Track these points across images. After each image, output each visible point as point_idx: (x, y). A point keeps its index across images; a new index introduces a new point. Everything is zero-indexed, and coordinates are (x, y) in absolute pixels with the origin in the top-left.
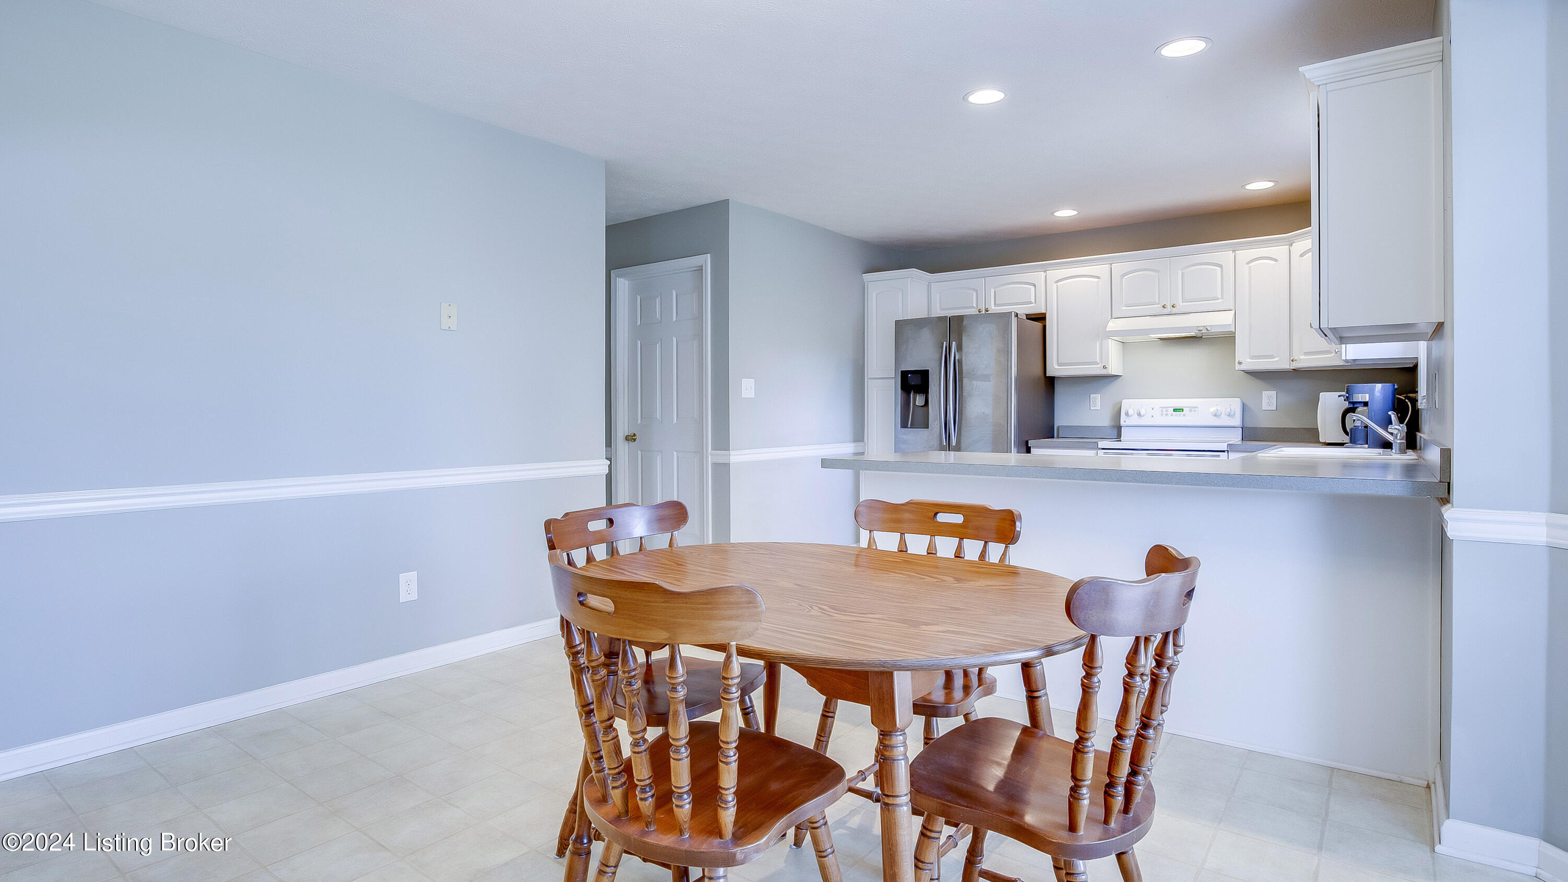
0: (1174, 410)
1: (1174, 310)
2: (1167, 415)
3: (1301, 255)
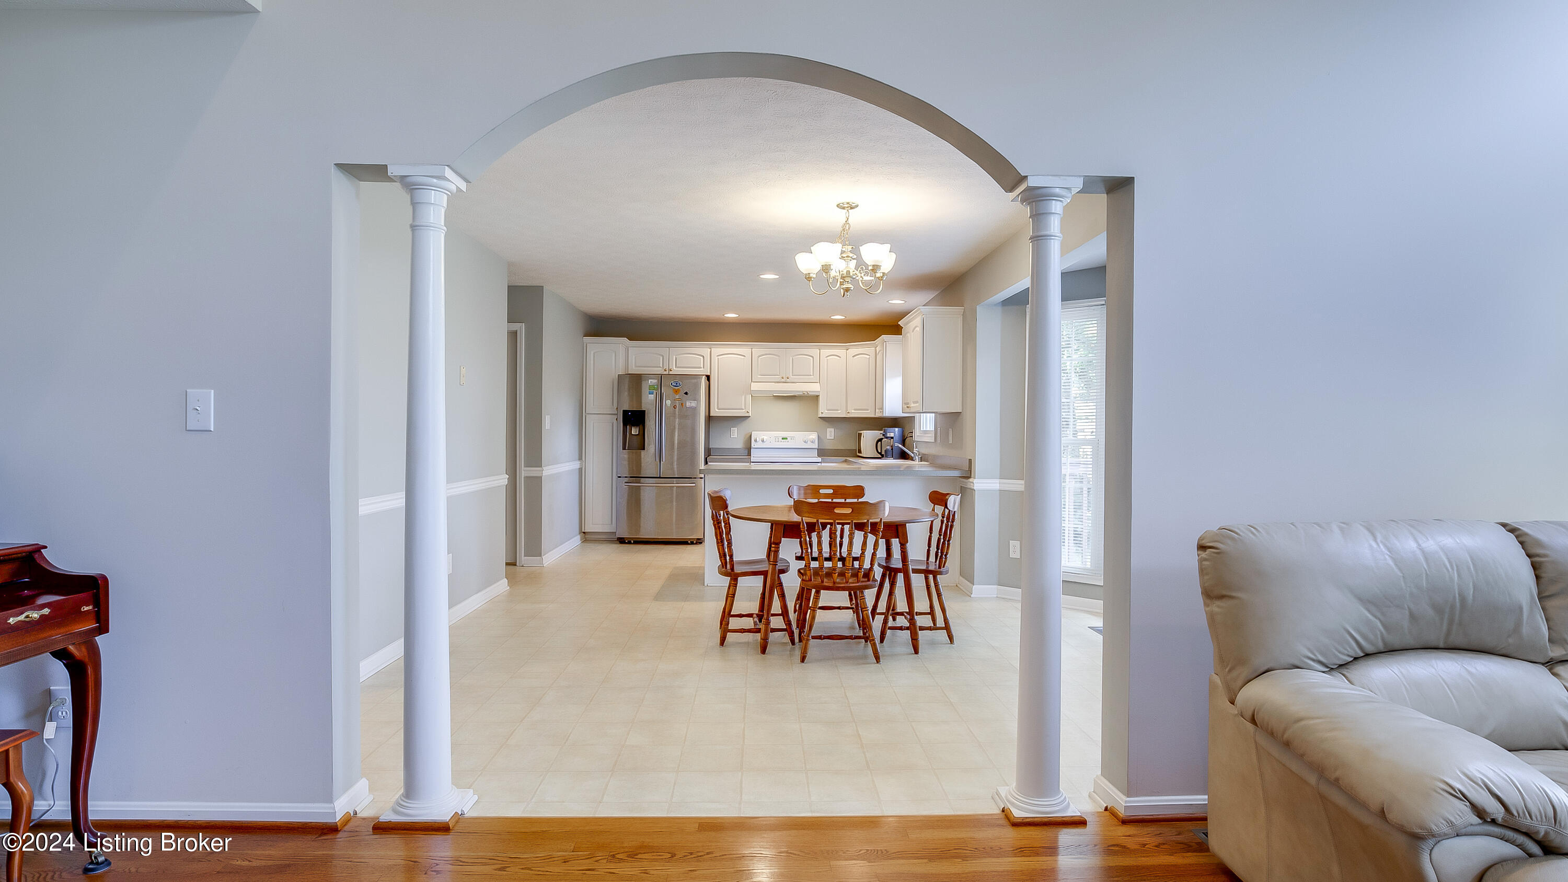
0: (783, 439)
1: (788, 380)
2: (778, 441)
3: (853, 357)
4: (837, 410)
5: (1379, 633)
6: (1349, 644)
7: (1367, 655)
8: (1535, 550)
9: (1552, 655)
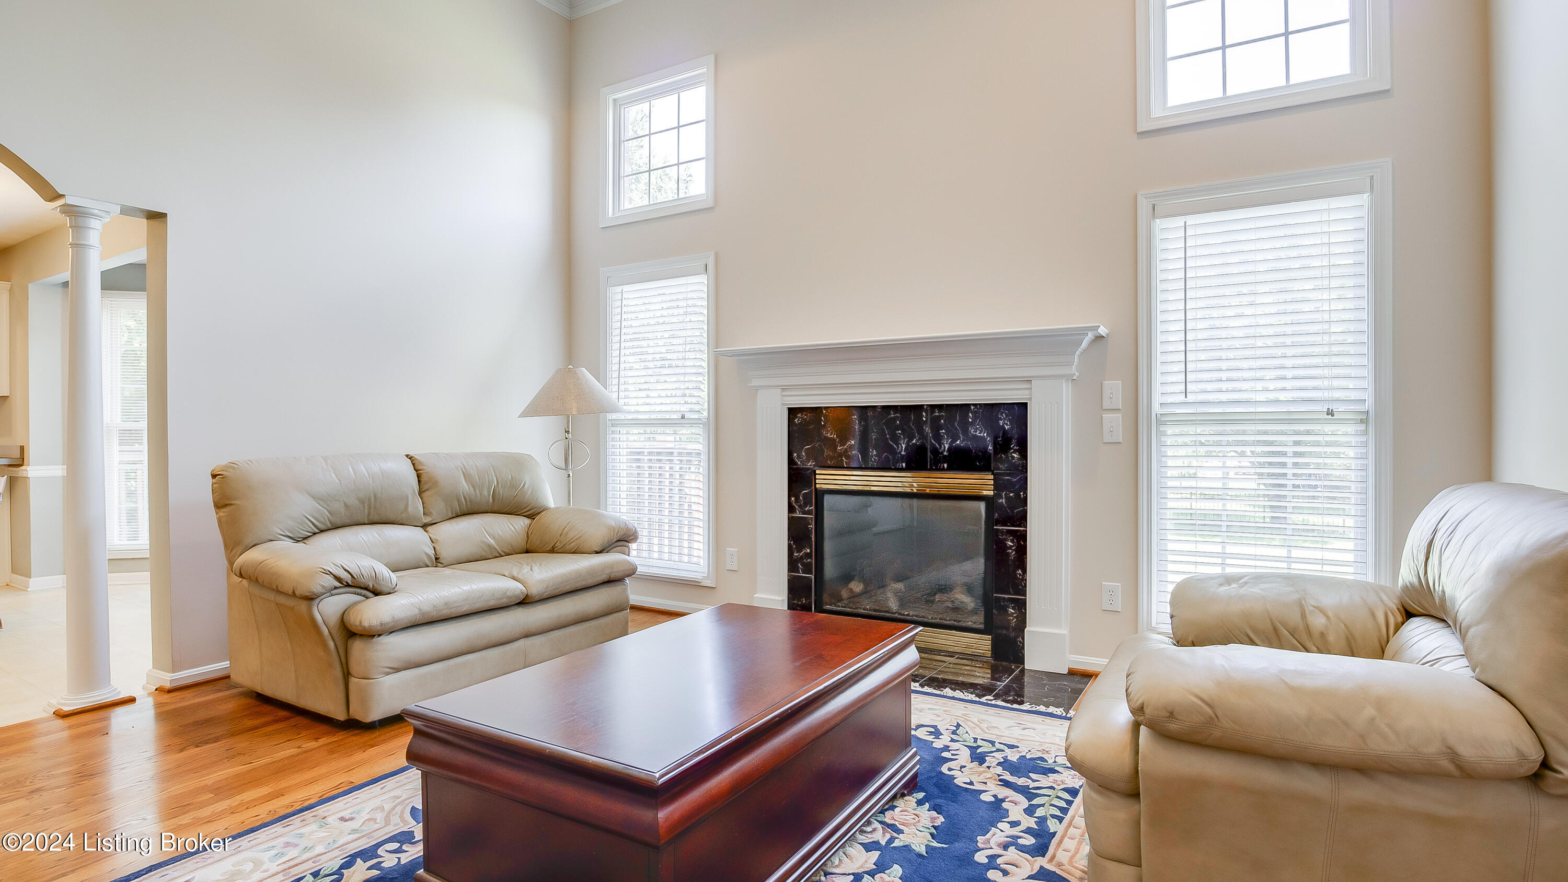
5: (326, 517)
6: (307, 525)
7: (322, 531)
8: (420, 468)
9: (425, 521)
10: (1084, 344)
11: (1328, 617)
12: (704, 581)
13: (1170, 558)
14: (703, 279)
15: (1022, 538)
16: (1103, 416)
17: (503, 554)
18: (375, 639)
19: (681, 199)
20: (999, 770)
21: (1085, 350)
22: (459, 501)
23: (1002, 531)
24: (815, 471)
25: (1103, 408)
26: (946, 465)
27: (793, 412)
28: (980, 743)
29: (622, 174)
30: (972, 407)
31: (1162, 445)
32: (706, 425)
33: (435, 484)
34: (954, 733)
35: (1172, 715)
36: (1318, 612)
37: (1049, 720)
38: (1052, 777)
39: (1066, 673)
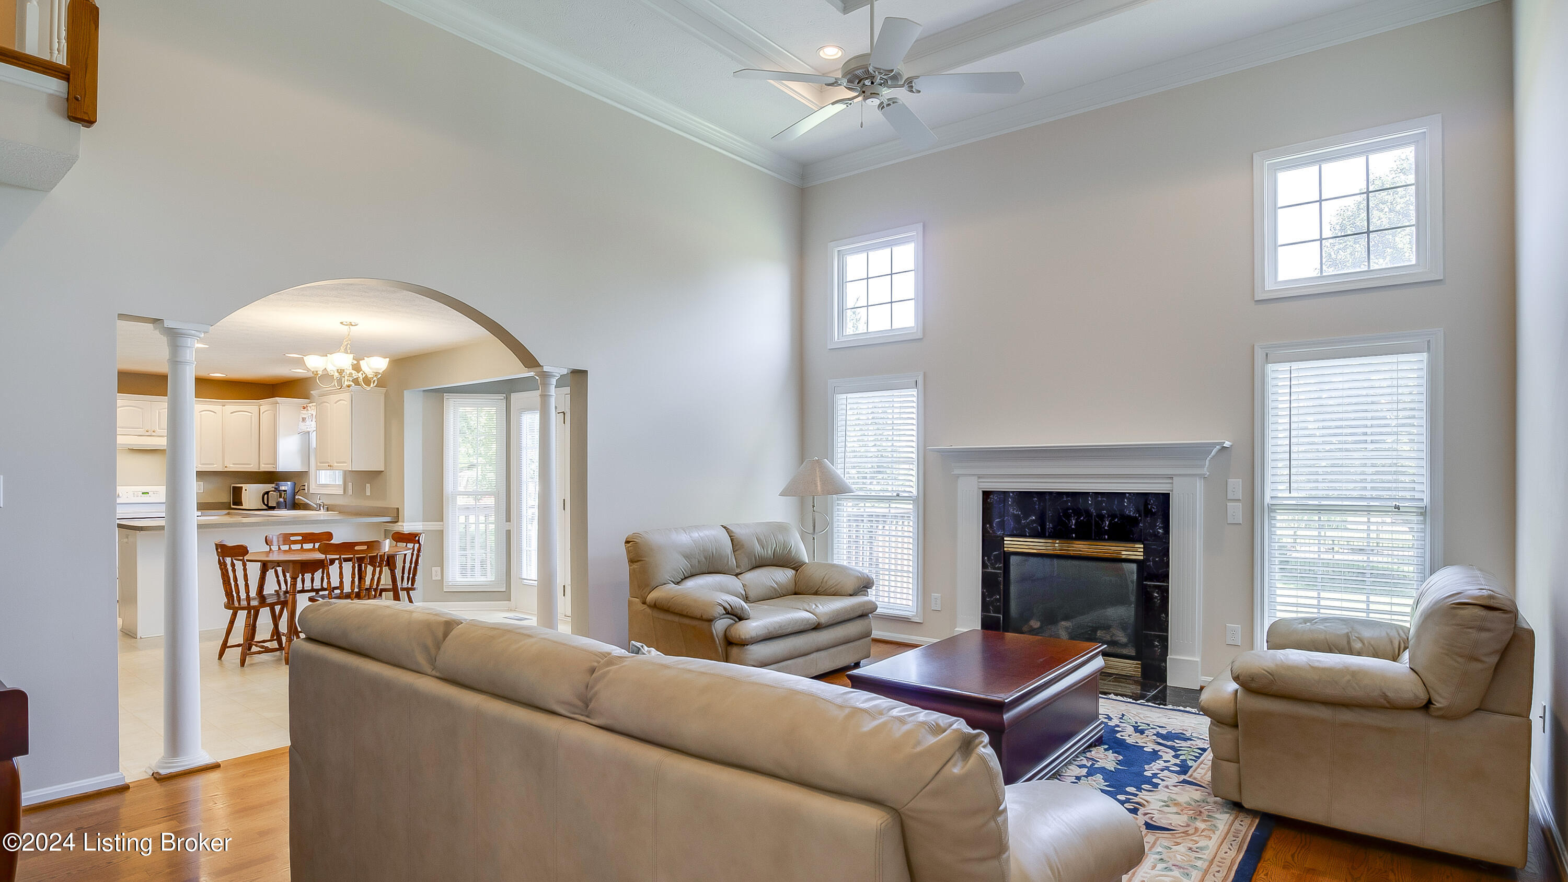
0: (143, 493)
1: (154, 434)
2: (140, 496)
3: (232, 413)
4: (213, 464)
5: (689, 568)
6: (681, 574)
7: (686, 578)
8: (732, 535)
9: (737, 571)
10: (1213, 453)
11: (1364, 644)
12: (914, 618)
13: (1278, 607)
14: (914, 392)
15: (1165, 592)
16: (1228, 504)
17: (782, 595)
18: (746, 647)
19: (894, 329)
20: (1155, 737)
21: (1214, 456)
22: (755, 558)
23: (1150, 586)
24: (1004, 538)
25: (1228, 498)
26: (1106, 537)
27: (986, 494)
28: (1139, 724)
29: (844, 308)
30: (1127, 495)
31: (1271, 526)
32: (915, 500)
33: (742, 546)
34: (1121, 718)
35: (1253, 679)
36: (1358, 640)
37: (1186, 715)
38: (1189, 742)
39: (1198, 689)
